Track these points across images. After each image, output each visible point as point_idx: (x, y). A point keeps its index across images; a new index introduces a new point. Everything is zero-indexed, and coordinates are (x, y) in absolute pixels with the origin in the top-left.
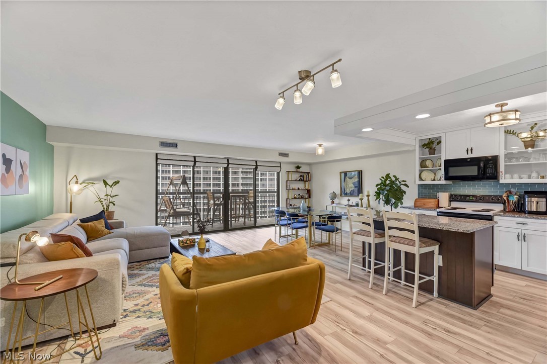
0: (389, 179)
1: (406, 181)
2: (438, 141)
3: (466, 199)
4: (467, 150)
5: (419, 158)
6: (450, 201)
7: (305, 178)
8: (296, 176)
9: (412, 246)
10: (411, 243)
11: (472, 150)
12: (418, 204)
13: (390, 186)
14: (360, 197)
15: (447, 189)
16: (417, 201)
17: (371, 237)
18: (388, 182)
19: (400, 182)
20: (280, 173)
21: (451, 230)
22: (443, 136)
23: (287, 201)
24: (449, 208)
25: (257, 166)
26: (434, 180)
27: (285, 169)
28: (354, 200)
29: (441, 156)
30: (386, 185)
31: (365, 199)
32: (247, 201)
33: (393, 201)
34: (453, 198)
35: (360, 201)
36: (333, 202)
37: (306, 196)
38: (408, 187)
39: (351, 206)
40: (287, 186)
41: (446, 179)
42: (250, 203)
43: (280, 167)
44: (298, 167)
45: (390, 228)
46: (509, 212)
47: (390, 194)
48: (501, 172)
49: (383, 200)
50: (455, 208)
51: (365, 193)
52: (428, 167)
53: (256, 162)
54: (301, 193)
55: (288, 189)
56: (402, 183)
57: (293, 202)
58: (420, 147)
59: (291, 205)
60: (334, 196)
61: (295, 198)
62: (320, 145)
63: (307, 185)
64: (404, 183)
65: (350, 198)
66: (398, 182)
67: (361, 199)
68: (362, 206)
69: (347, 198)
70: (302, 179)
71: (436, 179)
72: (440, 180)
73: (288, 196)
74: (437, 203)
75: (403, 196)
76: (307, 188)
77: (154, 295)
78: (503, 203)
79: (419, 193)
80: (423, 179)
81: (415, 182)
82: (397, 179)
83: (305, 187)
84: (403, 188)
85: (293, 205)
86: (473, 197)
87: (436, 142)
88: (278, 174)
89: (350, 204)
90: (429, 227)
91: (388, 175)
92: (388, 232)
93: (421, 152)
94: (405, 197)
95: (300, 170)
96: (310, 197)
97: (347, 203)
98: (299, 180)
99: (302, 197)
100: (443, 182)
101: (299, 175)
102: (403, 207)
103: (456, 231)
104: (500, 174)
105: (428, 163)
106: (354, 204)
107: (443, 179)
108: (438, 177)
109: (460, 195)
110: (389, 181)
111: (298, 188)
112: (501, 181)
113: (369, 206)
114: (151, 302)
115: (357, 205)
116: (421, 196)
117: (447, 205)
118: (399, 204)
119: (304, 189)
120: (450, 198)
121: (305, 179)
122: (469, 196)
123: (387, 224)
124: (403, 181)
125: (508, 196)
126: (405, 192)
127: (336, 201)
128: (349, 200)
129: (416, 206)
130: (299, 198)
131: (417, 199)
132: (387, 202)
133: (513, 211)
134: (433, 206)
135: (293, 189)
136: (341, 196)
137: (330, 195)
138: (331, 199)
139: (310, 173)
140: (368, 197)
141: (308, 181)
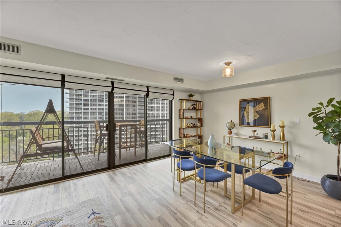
7: (197, 106)
8: (189, 105)
14: (272, 128)
20: (173, 101)
23: (180, 130)
25: (148, 92)
27: (178, 96)
32: (138, 130)
36: (230, 133)
37: (199, 125)
39: (258, 138)
40: (180, 115)
42: (141, 132)
43: (173, 94)
44: (191, 96)
53: (148, 87)
54: (194, 122)
55: (181, 118)
57: (186, 132)
59: (184, 135)
60: (232, 126)
61: (188, 127)
62: (228, 64)
63: (199, 114)
67: (272, 131)
68: (274, 139)
69: (251, 129)
70: (194, 108)
73: (181, 125)
76: (198, 116)
85: (186, 134)
88: (171, 102)
89: (257, 135)
95: (193, 98)
96: (202, 126)
98: (192, 109)
101: (192, 104)
106: (262, 136)
111: (191, 117)
113: (284, 138)
115: (266, 137)
119: (196, 117)
121: (197, 108)
127: (234, 131)
128: (255, 131)
130: (191, 127)
135: (187, 118)
136: (240, 126)
137: (227, 125)
138: (228, 129)
139: (202, 101)
140: (283, 128)
141: (200, 110)
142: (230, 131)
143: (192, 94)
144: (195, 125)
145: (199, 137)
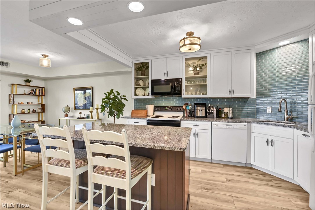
0: (112, 94)
1: (125, 96)
2: (147, 65)
3: (163, 109)
4: (165, 74)
5: (135, 78)
6: (154, 111)
7: (38, 92)
8: (24, 90)
9: (123, 178)
10: (121, 174)
11: (167, 73)
12: (134, 114)
13: (114, 100)
14: (90, 110)
15: (152, 102)
16: (134, 112)
17: (70, 167)
18: (112, 97)
19: (121, 97)
21: (168, 149)
22: (150, 61)
23: (10, 116)
24: (154, 116)
26: (144, 95)
28: (85, 113)
29: (149, 77)
30: (110, 99)
31: (95, 112)
33: (116, 112)
34: (156, 109)
35: (90, 114)
36: (67, 116)
37: (40, 111)
38: (127, 101)
39: (82, 118)
40: (9, 100)
41: (152, 95)
44: (28, 81)
45: (94, 154)
46: (186, 117)
47: (113, 107)
48: (183, 90)
49: (108, 112)
50: (157, 117)
51: (95, 107)
52: (140, 85)
54: (32, 108)
55: (11, 103)
56: (123, 97)
57: (20, 117)
58: (135, 69)
60: (67, 110)
61: (23, 113)
62: (45, 56)
63: (40, 100)
64: (124, 98)
65: (81, 111)
66: (119, 97)
67: (91, 112)
68: (92, 118)
69: (79, 111)
70: (32, 93)
71: (146, 94)
72: (148, 95)
73: (12, 111)
74: (146, 113)
75: (123, 108)
76: (40, 102)
78: (183, 112)
79: (134, 106)
80: (137, 94)
81: (132, 97)
82: (119, 94)
83: (39, 101)
84: (124, 101)
86: (167, 108)
87: (146, 66)
89: (82, 116)
90: (143, 146)
91: (112, 91)
92: (92, 161)
93: (136, 74)
94: (125, 108)
95: (31, 84)
96: (44, 112)
97: (78, 115)
98: (29, 94)
99: (34, 112)
100: (150, 97)
101: (29, 89)
102: (123, 117)
103: (173, 150)
104: (183, 91)
105: (141, 82)
106: (85, 116)
107: (150, 94)
108: (147, 93)
109: (160, 107)
110: (113, 95)
111: (28, 103)
112: (183, 97)
113: (98, 117)
115: (88, 117)
116: (136, 108)
117: (152, 115)
118: (121, 115)
119: (37, 103)
120: (154, 109)
121: (37, 94)
122: (165, 107)
123: (90, 149)
124: (124, 96)
125: (186, 107)
126: (125, 105)
128: (80, 113)
129: (133, 116)
130: (29, 113)
131: (133, 110)
132: (111, 113)
133: (189, 116)
134: (143, 115)
135: (20, 104)
136: (74, 110)
137: (63, 109)
138: (65, 113)
139: (44, 88)
140: (98, 110)
141: (41, 96)
142: (66, 114)
143: (29, 79)
144: (34, 111)
145: (41, 122)
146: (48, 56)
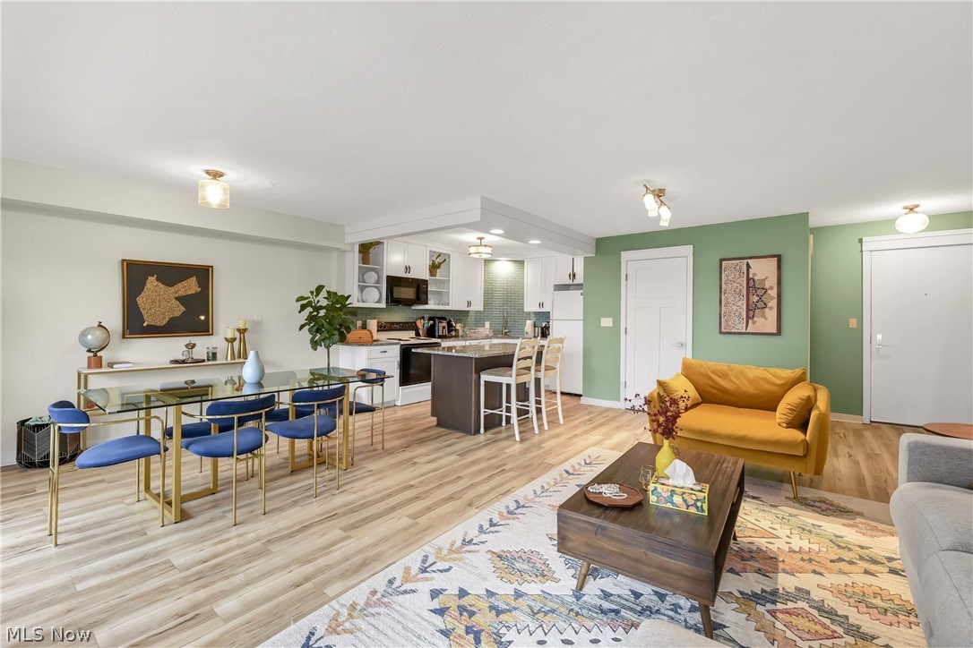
4: (406, 268)
5: (358, 267)
6: (378, 331)
11: (409, 269)
12: (352, 338)
14: (229, 336)
16: (352, 335)
29: (380, 269)
60: (106, 338)
62: (216, 175)
67: (233, 341)
74: (371, 335)
77: (821, 574)
86: (397, 325)
91: (319, 288)
100: (384, 305)
106: (205, 355)
107: (385, 301)
114: (832, 561)
120: (378, 327)
128: (192, 346)
129: (351, 343)
136: (123, 338)
138: (89, 351)
140: (244, 334)
146: (221, 175)
